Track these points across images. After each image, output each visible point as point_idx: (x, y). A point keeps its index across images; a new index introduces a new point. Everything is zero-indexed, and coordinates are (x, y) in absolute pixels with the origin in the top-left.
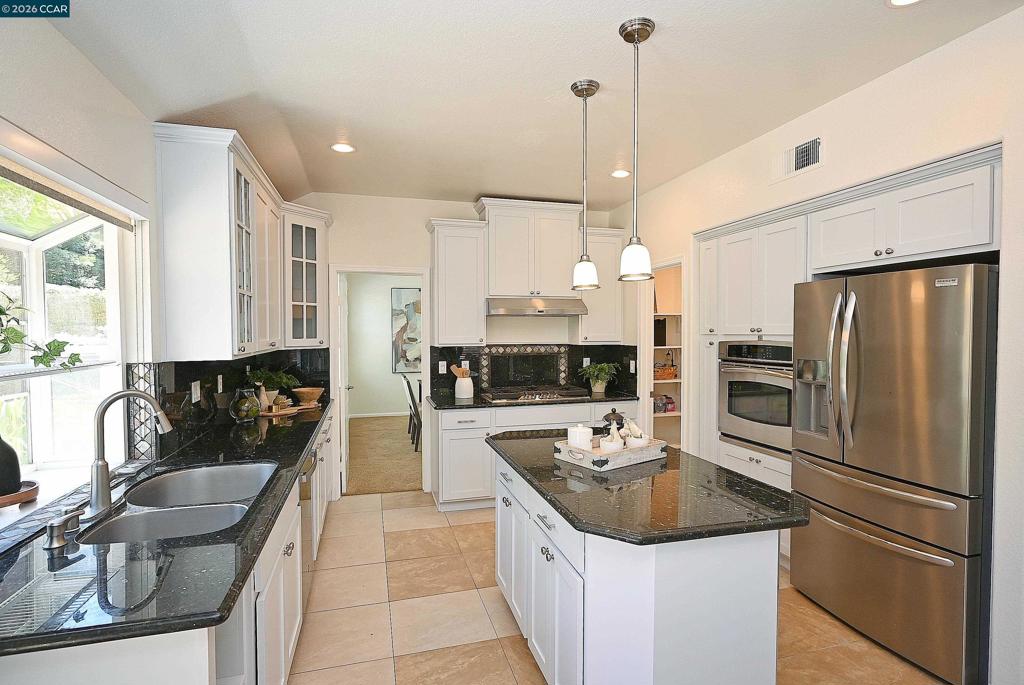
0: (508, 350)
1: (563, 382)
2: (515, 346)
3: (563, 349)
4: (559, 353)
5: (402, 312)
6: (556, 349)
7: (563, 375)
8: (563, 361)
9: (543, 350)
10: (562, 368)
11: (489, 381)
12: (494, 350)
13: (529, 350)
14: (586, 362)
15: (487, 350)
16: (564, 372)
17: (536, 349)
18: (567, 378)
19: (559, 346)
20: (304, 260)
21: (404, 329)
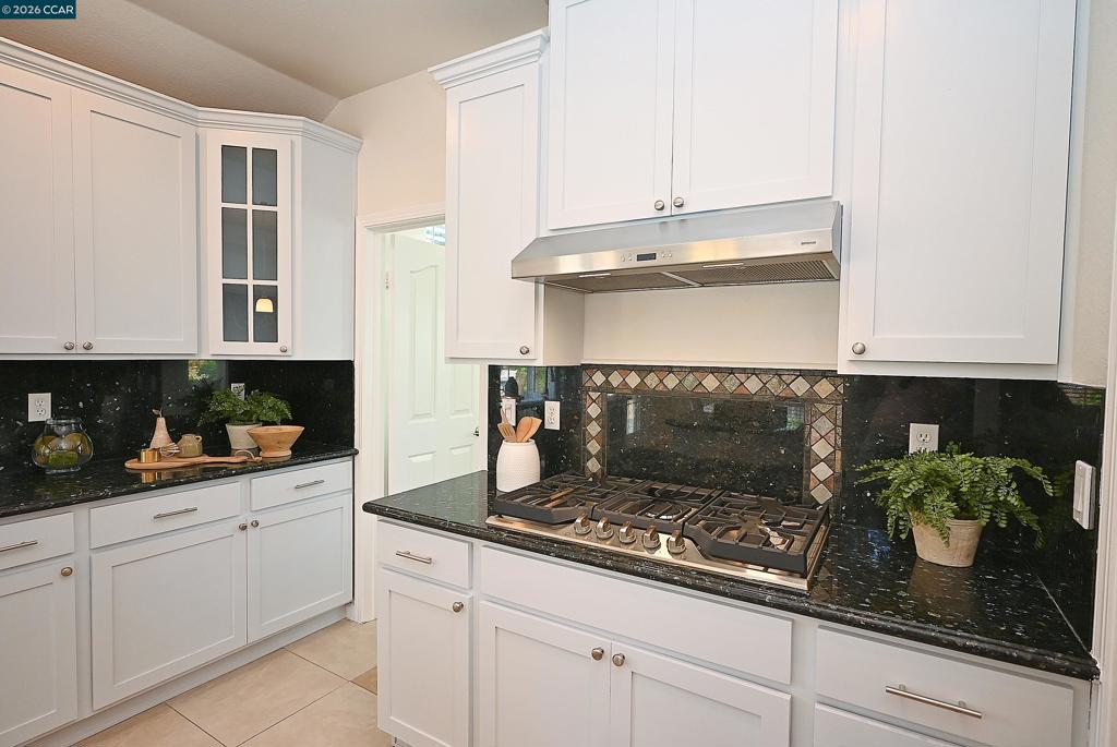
0: (652, 381)
1: (821, 495)
2: (670, 369)
4: (811, 400)
6: (800, 387)
7: (822, 471)
8: (824, 425)
9: (753, 385)
10: (820, 448)
11: (599, 457)
12: (616, 378)
15: (599, 377)
16: (829, 461)
17: (731, 384)
18: (837, 482)
19: (813, 376)
20: (250, 207)
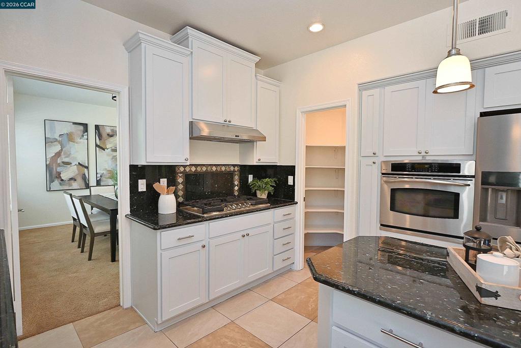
0: (199, 169)
1: (236, 193)
2: (204, 165)
3: (236, 169)
4: (234, 171)
5: (56, 140)
6: (232, 168)
7: (236, 188)
8: (236, 177)
9: (223, 168)
10: (236, 183)
11: (183, 196)
12: (188, 169)
13: (214, 169)
14: (251, 178)
15: (182, 169)
16: (237, 185)
17: (219, 168)
18: (239, 190)
19: (234, 166)
21: (58, 154)
